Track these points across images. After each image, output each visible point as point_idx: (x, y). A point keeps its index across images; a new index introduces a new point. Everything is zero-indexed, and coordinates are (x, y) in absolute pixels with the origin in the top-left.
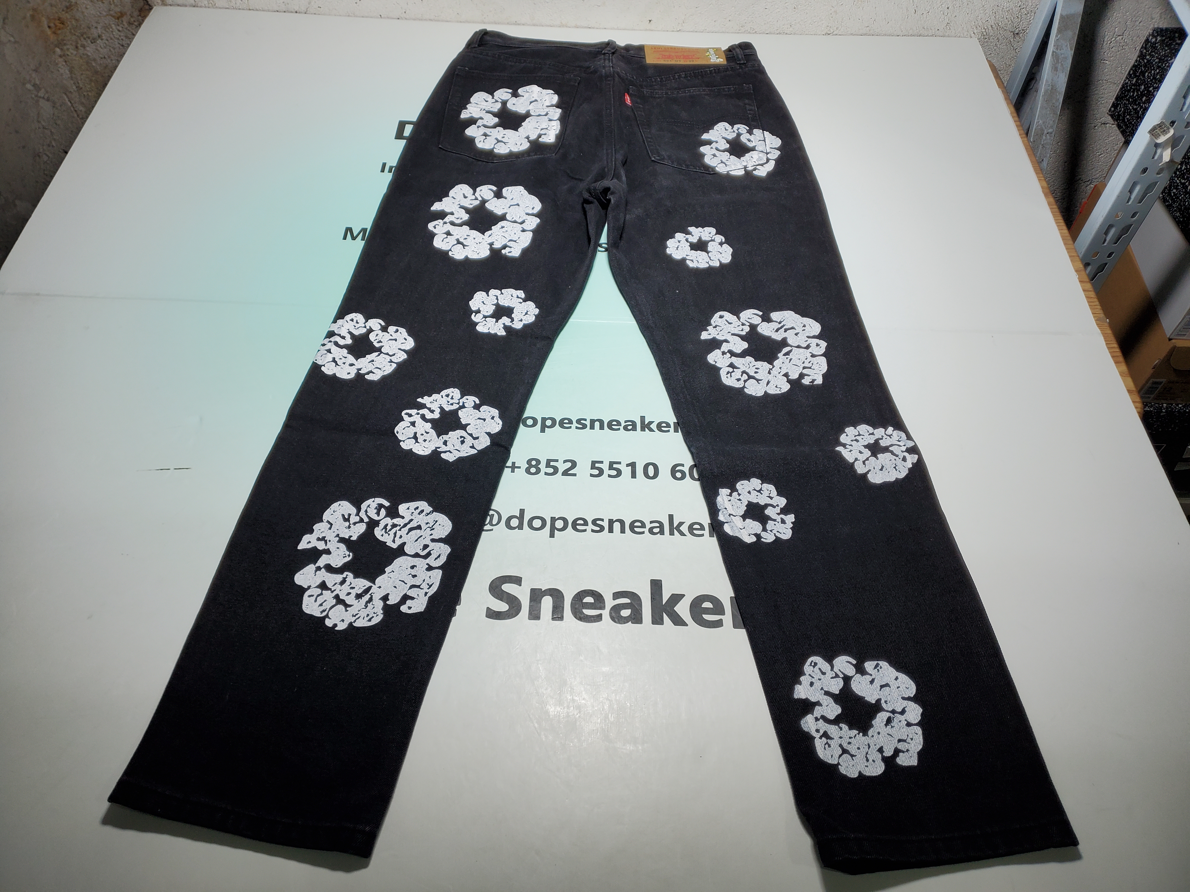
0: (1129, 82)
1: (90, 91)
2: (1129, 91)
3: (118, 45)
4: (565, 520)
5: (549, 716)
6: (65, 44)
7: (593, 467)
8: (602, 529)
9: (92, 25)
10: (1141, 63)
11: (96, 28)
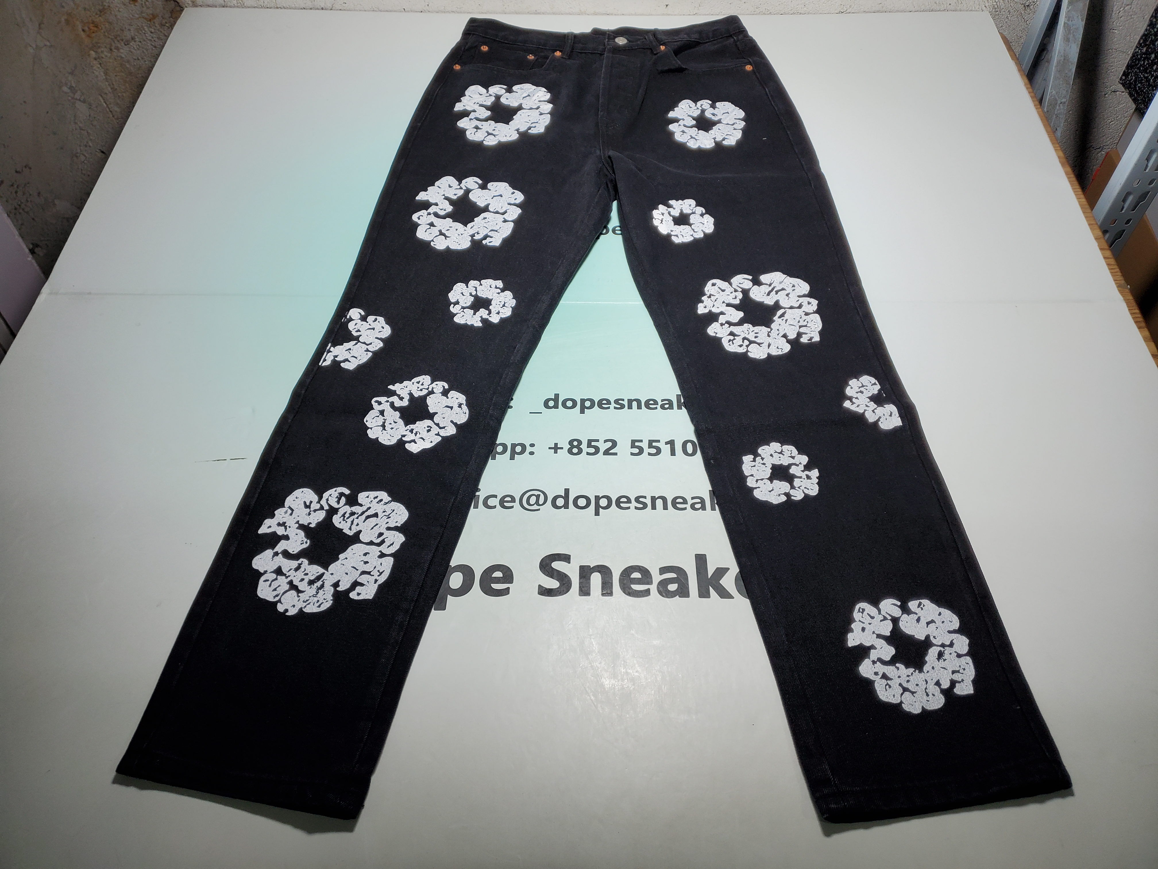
0: (1139, 51)
1: (124, 92)
2: (1139, 60)
3: (150, 47)
4: (608, 498)
5: (604, 689)
6: (99, 47)
7: (633, 446)
8: (645, 506)
9: (125, 28)
10: (1151, 32)
11: (129, 30)
